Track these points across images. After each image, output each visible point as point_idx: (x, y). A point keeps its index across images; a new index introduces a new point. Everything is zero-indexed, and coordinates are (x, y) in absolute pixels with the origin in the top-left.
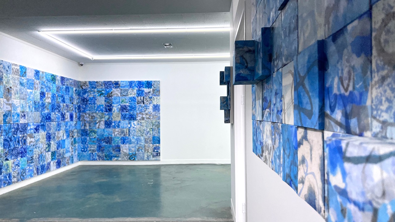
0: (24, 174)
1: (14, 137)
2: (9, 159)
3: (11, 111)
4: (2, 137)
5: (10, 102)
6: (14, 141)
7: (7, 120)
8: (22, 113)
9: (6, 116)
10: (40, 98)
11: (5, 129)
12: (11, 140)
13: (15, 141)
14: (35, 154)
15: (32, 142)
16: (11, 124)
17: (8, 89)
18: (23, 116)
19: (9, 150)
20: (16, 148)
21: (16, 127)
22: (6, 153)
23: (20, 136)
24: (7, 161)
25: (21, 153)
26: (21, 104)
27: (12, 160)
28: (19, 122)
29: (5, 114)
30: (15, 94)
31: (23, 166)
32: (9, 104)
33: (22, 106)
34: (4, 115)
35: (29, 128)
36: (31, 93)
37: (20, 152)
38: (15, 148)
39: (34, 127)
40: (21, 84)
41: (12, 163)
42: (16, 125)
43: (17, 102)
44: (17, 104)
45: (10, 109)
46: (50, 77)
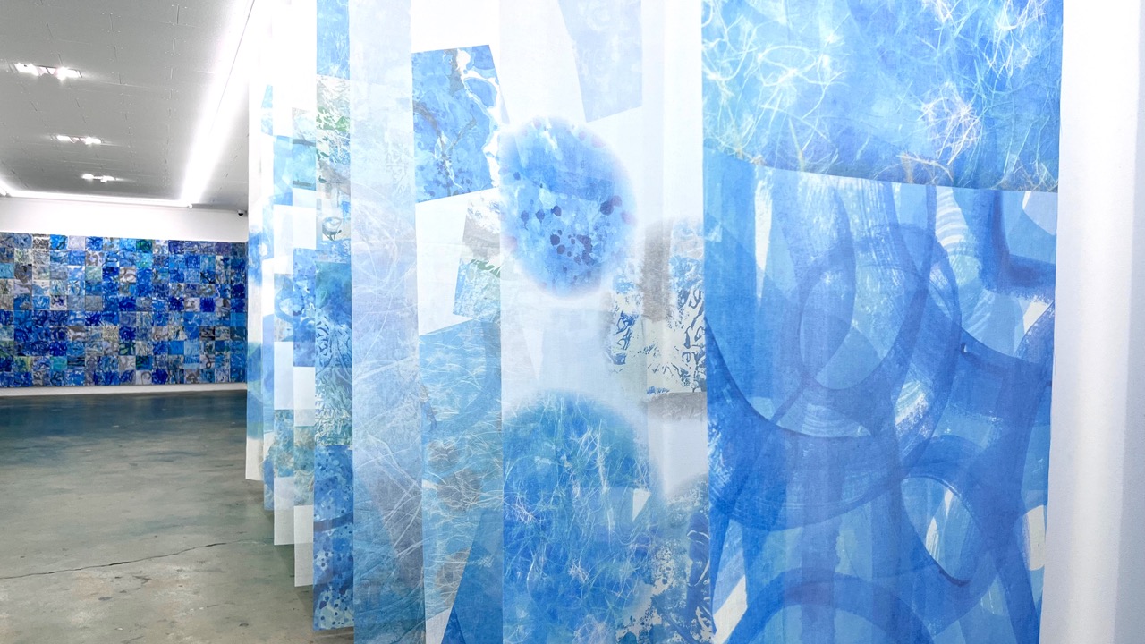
0: (61, 379)
1: (36, 327)
2: (27, 355)
3: (31, 294)
4: (13, 326)
5: (29, 283)
6: (37, 333)
7: (21, 306)
9: (20, 301)
10: (104, 276)
11: (19, 317)
12: (30, 331)
13: (40, 333)
14: (89, 354)
15: (79, 337)
16: (30, 311)
17: (25, 267)
19: (26, 343)
20: (42, 343)
22: (20, 346)
23: (51, 327)
24: (22, 357)
26: (53, 286)
27: (34, 358)
28: (49, 309)
29: (17, 298)
30: (40, 273)
31: (57, 368)
32: (27, 286)
33: (54, 288)
34: (15, 300)
35: (72, 317)
36: (78, 270)
37: (51, 348)
38: (38, 342)
39: (86, 317)
40: (54, 259)
41: (32, 360)
42: (41, 313)
43: (43, 283)
44: (43, 286)
45: (29, 292)
46: (134, 244)
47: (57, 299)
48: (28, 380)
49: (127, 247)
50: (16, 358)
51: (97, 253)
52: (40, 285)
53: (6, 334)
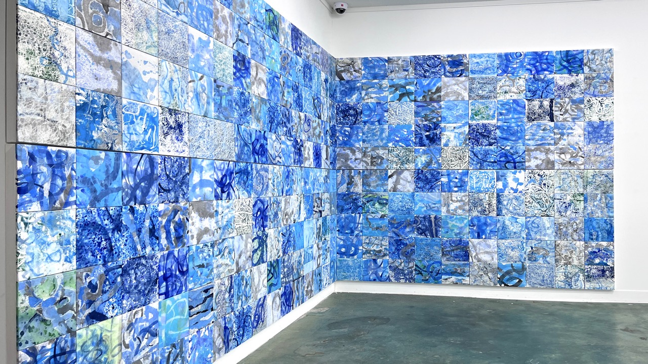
1: (132, 210)
2: (109, 315)
3: (119, 94)
4: (72, 211)
5: (113, 54)
6: (132, 230)
7: (95, 135)
8: (168, 116)
9: (94, 114)
10: (234, 74)
11: (89, 176)
12: (118, 227)
13: (139, 231)
14: (219, 276)
15: (206, 231)
18: (171, 128)
19: (107, 272)
20: (143, 261)
21: (141, 168)
22: (93, 287)
23: (162, 207)
24: (98, 326)
25: (165, 278)
26: (165, 78)
27: (126, 316)
28: (157, 149)
29: (85, 104)
31: (171, 332)
32: (110, 65)
33: (166, 84)
34: (81, 109)
35: (196, 178)
36: (204, 45)
37: (161, 274)
38: (136, 261)
39: (215, 177)
41: (122, 328)
42: (142, 161)
43: (145, 62)
44: (145, 73)
45: (114, 86)
47: (172, 121)
49: (258, 17)
50: (84, 334)
51: (226, 12)
52: (141, 68)
53: (54, 247)
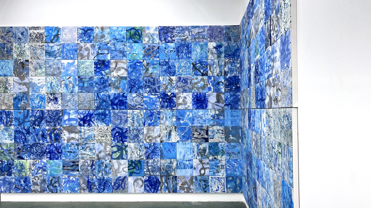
0: (57, 185)
1: (34, 128)
2: (25, 158)
3: (28, 92)
4: (12, 127)
5: (26, 81)
6: (34, 134)
7: (19, 106)
8: (50, 96)
9: (19, 100)
10: (95, 71)
11: (17, 117)
12: (28, 132)
13: (37, 135)
14: (83, 158)
15: (73, 138)
16: (28, 111)
17: (22, 63)
18: (51, 100)
19: (24, 146)
20: (39, 145)
21: (38, 114)
22: (20, 149)
23: (47, 128)
24: (21, 161)
25: (49, 152)
26: (48, 83)
27: (32, 161)
28: (45, 108)
29: (16, 97)
30: (36, 69)
32: (25, 84)
33: (49, 85)
34: (15, 99)
35: (66, 117)
36: (70, 65)
37: (47, 151)
39: (79, 117)
40: (49, 53)
41: (30, 164)
42: (38, 112)
43: (39, 80)
44: (39, 83)
45: (26, 90)
46: (124, 33)
47: (52, 97)
48: (27, 185)
49: (118, 37)
50: (16, 161)
51: (88, 45)
52: (37, 82)
53: (7, 136)
